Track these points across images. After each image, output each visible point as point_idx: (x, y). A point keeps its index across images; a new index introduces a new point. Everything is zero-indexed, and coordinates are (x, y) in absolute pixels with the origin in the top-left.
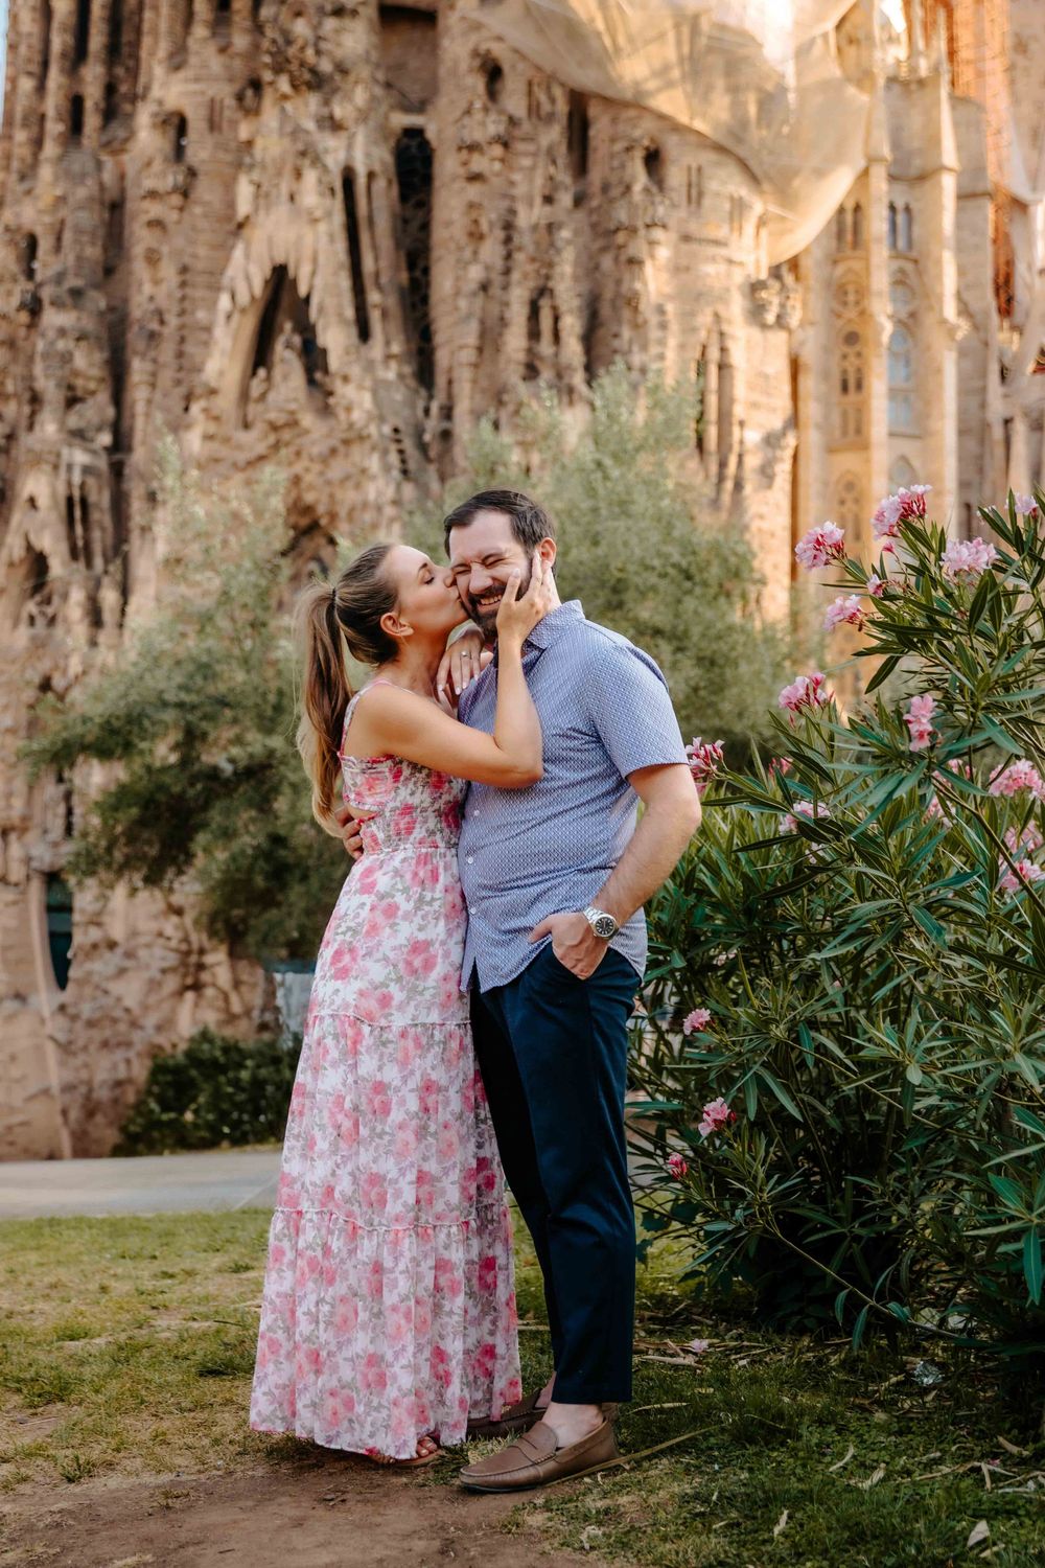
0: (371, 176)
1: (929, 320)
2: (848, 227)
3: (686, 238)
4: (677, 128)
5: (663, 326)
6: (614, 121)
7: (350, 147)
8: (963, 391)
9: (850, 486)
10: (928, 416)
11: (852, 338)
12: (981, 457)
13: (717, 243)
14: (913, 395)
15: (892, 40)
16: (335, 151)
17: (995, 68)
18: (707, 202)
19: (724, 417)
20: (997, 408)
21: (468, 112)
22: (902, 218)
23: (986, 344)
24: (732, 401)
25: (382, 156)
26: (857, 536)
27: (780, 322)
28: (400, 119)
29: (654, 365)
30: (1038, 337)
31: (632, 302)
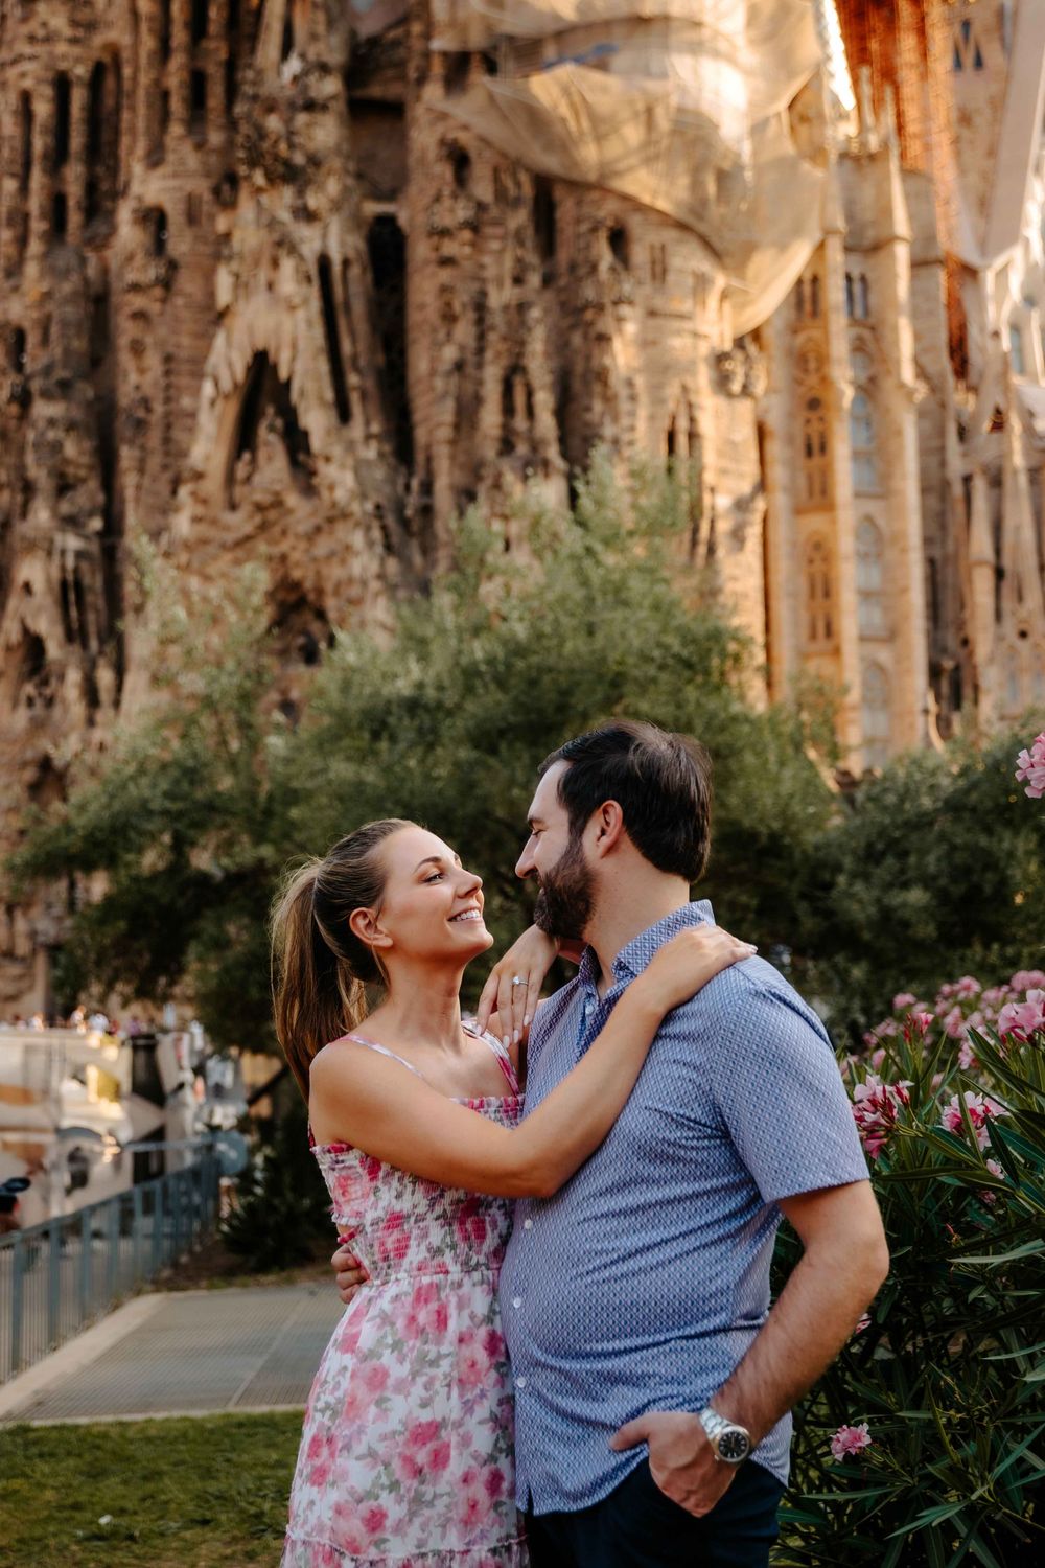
0: (346, 263)
1: (888, 384)
2: (806, 298)
3: (652, 313)
4: (642, 208)
5: (633, 398)
6: (579, 203)
7: (324, 236)
8: (924, 452)
9: (818, 546)
10: (889, 477)
11: (814, 404)
12: (941, 513)
13: (681, 317)
14: (876, 456)
15: (843, 116)
16: (310, 240)
17: (942, 142)
18: (671, 278)
20: (956, 465)
21: (438, 199)
22: (859, 287)
23: (943, 405)
24: (703, 468)
25: (356, 243)
26: (827, 594)
27: (746, 391)
28: (372, 208)
29: (626, 437)
30: (992, 397)
31: (602, 376)
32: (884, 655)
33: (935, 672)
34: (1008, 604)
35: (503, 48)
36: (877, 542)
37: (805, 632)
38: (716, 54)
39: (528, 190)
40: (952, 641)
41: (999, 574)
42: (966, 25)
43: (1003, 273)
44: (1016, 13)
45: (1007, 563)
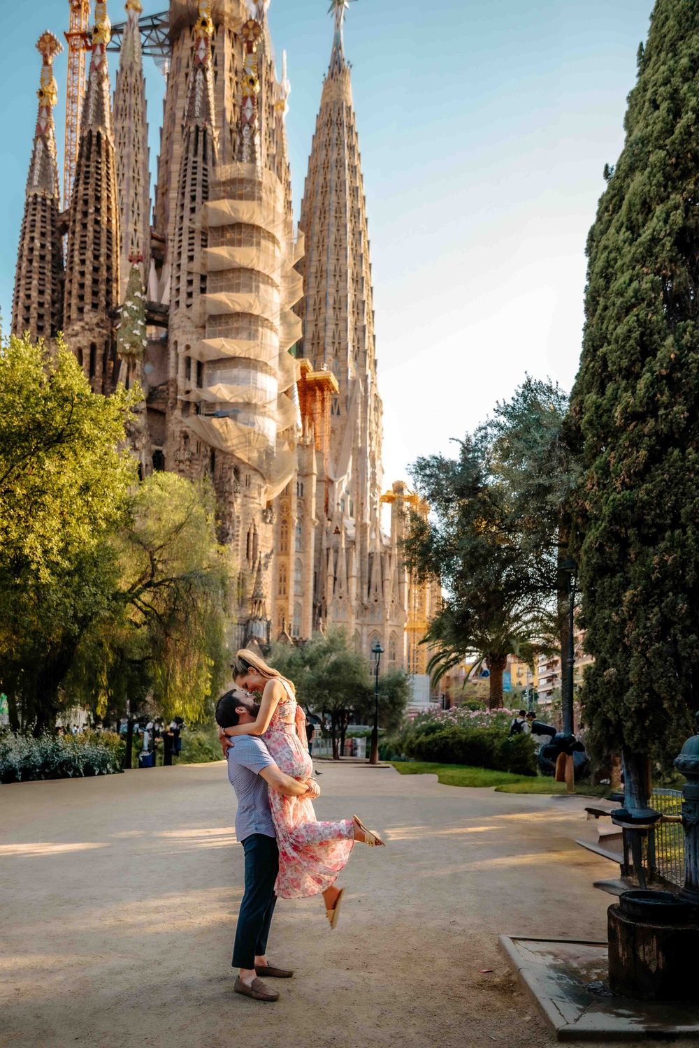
0: (146, 465)
1: (307, 518)
2: (286, 492)
3: (245, 496)
4: (243, 463)
5: (239, 522)
6: (224, 458)
7: (140, 456)
8: (316, 539)
9: (283, 566)
10: (306, 547)
11: (284, 522)
12: (320, 559)
13: (254, 498)
14: (302, 541)
15: (298, 430)
17: (326, 439)
18: (251, 486)
19: (255, 549)
20: (325, 545)
21: (179, 450)
22: (301, 487)
23: (322, 526)
24: (257, 545)
25: (150, 459)
26: (285, 581)
27: (271, 522)
28: (155, 448)
29: (236, 534)
30: (336, 523)
31: (230, 514)
32: (300, 601)
33: (315, 606)
34: (337, 588)
35: (202, 404)
36: (301, 566)
37: (277, 592)
38: (269, 417)
39: (209, 453)
40: (320, 598)
41: (335, 579)
42: (336, 400)
43: (341, 483)
44: (351, 398)
45: (338, 576)
